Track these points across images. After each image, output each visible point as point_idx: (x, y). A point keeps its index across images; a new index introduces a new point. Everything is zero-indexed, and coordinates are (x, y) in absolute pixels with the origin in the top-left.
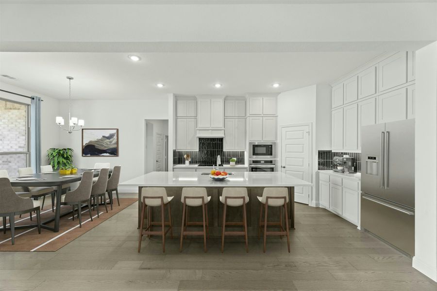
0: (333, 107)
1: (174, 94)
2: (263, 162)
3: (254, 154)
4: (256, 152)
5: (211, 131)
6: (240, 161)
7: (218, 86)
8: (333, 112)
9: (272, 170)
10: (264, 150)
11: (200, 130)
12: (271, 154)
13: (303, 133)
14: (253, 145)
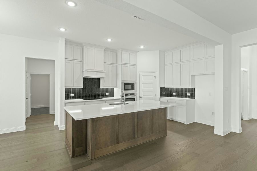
0: (166, 64)
1: (65, 39)
2: (130, 94)
3: (125, 89)
4: (126, 88)
5: (96, 72)
6: (112, 95)
7: (109, 40)
8: (166, 67)
9: (134, 99)
10: (130, 87)
11: (88, 71)
12: (134, 90)
13: (152, 77)
14: (124, 84)
